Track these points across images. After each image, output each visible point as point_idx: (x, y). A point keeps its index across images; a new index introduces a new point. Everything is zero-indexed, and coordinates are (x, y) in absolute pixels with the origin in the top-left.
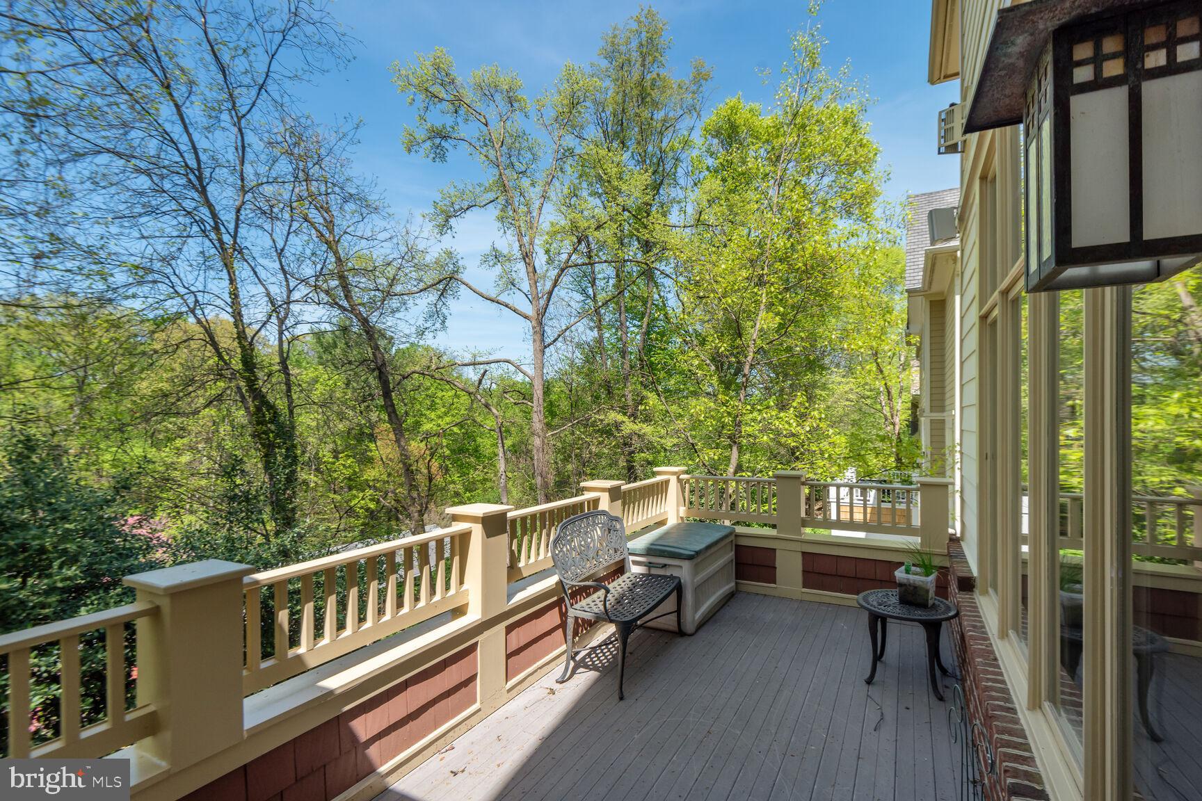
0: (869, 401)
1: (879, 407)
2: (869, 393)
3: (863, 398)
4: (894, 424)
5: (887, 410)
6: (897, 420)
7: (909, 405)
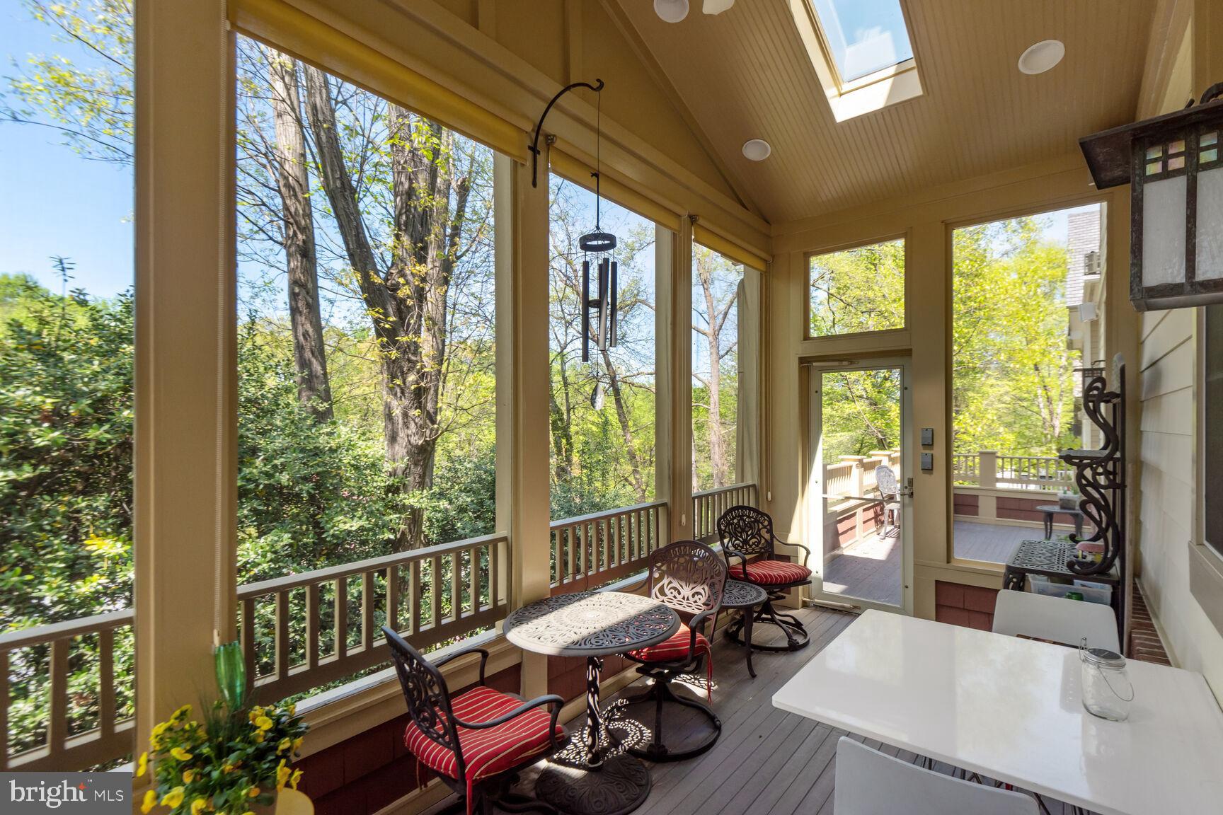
0: (1025, 404)
1: (1036, 409)
2: (1026, 396)
3: (1021, 400)
4: (1053, 426)
5: (1045, 413)
6: (1056, 423)
7: (1072, 407)
